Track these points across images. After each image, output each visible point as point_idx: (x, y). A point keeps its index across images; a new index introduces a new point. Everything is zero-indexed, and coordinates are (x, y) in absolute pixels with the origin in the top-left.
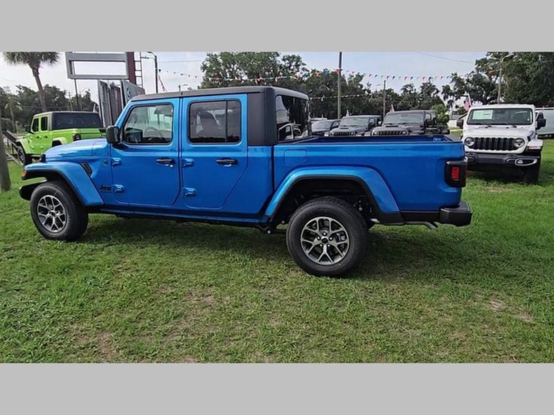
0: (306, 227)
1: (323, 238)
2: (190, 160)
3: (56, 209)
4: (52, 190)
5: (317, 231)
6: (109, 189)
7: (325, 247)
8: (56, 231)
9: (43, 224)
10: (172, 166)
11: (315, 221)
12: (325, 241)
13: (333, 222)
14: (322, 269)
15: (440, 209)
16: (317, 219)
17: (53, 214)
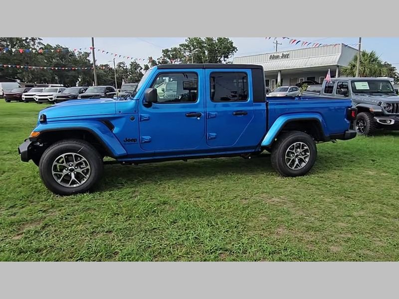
0: (288, 150)
1: (296, 154)
2: (214, 114)
3: (77, 165)
4: (74, 147)
5: (294, 151)
6: (134, 140)
7: (297, 159)
8: (75, 186)
9: (59, 181)
10: (199, 118)
11: (294, 145)
12: (297, 156)
13: (303, 144)
14: (295, 172)
15: (345, 132)
16: (295, 144)
17: (72, 170)
